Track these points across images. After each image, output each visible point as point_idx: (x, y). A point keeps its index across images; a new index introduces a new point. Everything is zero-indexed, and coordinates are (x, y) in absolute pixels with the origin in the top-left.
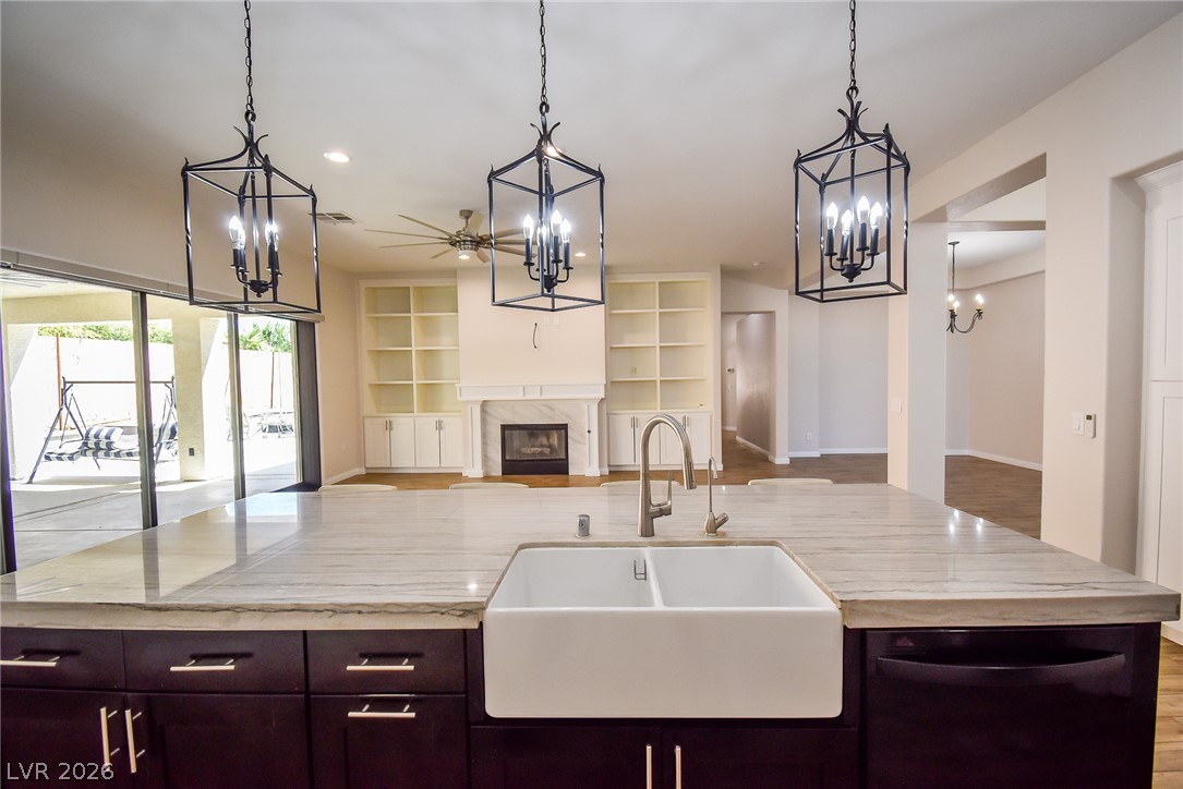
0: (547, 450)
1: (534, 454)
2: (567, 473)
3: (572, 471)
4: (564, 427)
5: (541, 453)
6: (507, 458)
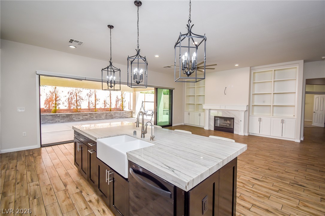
0: (228, 125)
1: (224, 126)
2: (233, 133)
3: (235, 132)
4: (233, 119)
5: (226, 126)
6: (216, 126)
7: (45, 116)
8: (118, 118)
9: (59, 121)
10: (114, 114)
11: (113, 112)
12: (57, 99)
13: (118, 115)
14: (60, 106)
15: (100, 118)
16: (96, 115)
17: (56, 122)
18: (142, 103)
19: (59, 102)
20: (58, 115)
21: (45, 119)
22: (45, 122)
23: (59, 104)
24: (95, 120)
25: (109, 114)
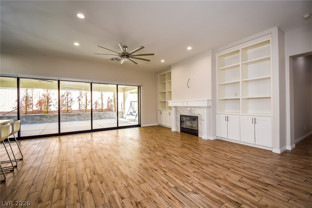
2: (198, 136)
4: (197, 117)
6: (182, 127)
7: (34, 116)
8: (107, 119)
9: (47, 121)
10: (103, 114)
11: (102, 113)
12: (49, 101)
13: (107, 115)
14: (51, 107)
15: (88, 119)
16: (84, 115)
17: (44, 122)
18: (131, 103)
19: (51, 104)
20: (46, 116)
21: (34, 119)
22: (34, 122)
23: (51, 105)
24: (83, 120)
25: (98, 115)
